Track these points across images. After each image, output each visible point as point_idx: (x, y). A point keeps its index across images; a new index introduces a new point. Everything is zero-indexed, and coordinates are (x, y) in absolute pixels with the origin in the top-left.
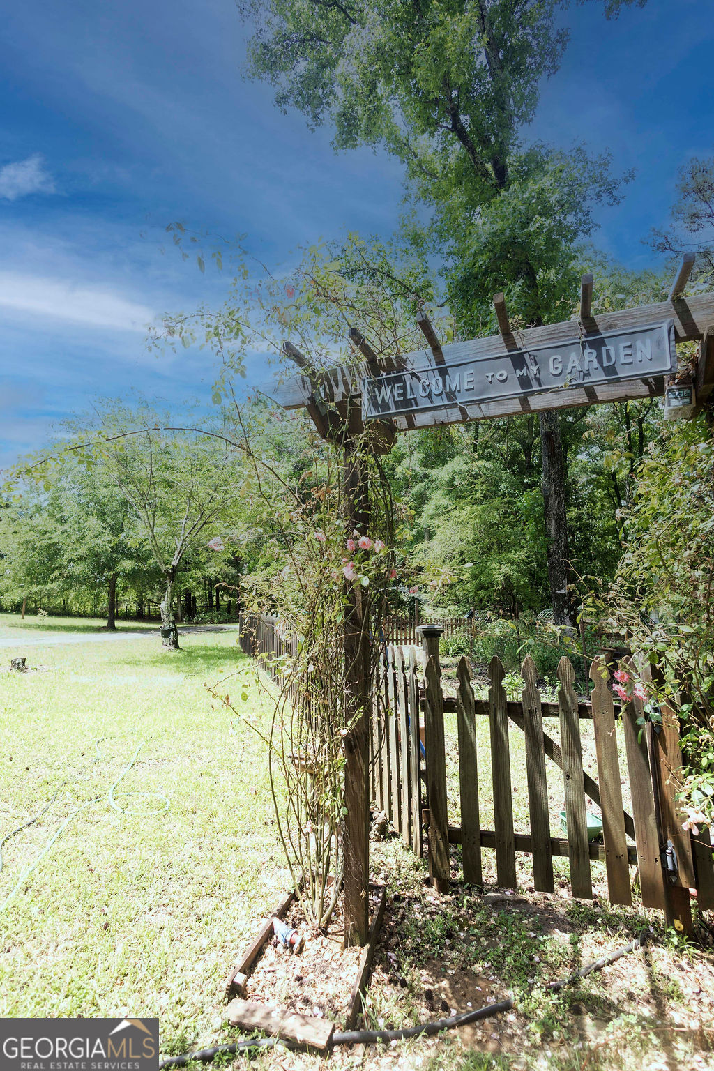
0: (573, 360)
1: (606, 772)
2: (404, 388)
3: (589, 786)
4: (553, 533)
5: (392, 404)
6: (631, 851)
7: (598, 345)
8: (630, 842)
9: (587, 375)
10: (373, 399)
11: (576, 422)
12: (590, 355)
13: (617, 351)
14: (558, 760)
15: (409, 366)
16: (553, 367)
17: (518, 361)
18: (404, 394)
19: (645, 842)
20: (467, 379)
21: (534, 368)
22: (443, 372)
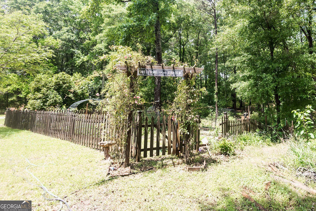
0: (171, 73)
1: (169, 134)
2: (145, 71)
3: (166, 137)
4: (157, 83)
5: (143, 74)
6: (172, 146)
7: (174, 71)
8: (172, 145)
9: (173, 75)
10: (140, 73)
11: (165, 43)
12: (173, 72)
13: (177, 73)
14: (162, 133)
15: (146, 68)
16: (168, 73)
17: (164, 71)
18: (145, 73)
19: (174, 144)
20: (156, 72)
21: (166, 73)
22: (152, 70)
